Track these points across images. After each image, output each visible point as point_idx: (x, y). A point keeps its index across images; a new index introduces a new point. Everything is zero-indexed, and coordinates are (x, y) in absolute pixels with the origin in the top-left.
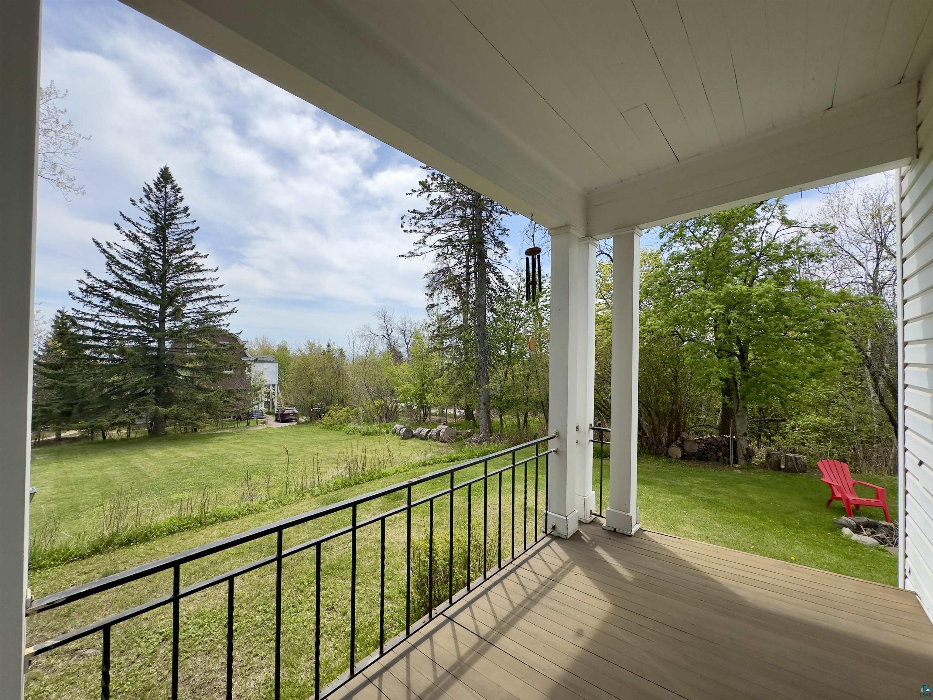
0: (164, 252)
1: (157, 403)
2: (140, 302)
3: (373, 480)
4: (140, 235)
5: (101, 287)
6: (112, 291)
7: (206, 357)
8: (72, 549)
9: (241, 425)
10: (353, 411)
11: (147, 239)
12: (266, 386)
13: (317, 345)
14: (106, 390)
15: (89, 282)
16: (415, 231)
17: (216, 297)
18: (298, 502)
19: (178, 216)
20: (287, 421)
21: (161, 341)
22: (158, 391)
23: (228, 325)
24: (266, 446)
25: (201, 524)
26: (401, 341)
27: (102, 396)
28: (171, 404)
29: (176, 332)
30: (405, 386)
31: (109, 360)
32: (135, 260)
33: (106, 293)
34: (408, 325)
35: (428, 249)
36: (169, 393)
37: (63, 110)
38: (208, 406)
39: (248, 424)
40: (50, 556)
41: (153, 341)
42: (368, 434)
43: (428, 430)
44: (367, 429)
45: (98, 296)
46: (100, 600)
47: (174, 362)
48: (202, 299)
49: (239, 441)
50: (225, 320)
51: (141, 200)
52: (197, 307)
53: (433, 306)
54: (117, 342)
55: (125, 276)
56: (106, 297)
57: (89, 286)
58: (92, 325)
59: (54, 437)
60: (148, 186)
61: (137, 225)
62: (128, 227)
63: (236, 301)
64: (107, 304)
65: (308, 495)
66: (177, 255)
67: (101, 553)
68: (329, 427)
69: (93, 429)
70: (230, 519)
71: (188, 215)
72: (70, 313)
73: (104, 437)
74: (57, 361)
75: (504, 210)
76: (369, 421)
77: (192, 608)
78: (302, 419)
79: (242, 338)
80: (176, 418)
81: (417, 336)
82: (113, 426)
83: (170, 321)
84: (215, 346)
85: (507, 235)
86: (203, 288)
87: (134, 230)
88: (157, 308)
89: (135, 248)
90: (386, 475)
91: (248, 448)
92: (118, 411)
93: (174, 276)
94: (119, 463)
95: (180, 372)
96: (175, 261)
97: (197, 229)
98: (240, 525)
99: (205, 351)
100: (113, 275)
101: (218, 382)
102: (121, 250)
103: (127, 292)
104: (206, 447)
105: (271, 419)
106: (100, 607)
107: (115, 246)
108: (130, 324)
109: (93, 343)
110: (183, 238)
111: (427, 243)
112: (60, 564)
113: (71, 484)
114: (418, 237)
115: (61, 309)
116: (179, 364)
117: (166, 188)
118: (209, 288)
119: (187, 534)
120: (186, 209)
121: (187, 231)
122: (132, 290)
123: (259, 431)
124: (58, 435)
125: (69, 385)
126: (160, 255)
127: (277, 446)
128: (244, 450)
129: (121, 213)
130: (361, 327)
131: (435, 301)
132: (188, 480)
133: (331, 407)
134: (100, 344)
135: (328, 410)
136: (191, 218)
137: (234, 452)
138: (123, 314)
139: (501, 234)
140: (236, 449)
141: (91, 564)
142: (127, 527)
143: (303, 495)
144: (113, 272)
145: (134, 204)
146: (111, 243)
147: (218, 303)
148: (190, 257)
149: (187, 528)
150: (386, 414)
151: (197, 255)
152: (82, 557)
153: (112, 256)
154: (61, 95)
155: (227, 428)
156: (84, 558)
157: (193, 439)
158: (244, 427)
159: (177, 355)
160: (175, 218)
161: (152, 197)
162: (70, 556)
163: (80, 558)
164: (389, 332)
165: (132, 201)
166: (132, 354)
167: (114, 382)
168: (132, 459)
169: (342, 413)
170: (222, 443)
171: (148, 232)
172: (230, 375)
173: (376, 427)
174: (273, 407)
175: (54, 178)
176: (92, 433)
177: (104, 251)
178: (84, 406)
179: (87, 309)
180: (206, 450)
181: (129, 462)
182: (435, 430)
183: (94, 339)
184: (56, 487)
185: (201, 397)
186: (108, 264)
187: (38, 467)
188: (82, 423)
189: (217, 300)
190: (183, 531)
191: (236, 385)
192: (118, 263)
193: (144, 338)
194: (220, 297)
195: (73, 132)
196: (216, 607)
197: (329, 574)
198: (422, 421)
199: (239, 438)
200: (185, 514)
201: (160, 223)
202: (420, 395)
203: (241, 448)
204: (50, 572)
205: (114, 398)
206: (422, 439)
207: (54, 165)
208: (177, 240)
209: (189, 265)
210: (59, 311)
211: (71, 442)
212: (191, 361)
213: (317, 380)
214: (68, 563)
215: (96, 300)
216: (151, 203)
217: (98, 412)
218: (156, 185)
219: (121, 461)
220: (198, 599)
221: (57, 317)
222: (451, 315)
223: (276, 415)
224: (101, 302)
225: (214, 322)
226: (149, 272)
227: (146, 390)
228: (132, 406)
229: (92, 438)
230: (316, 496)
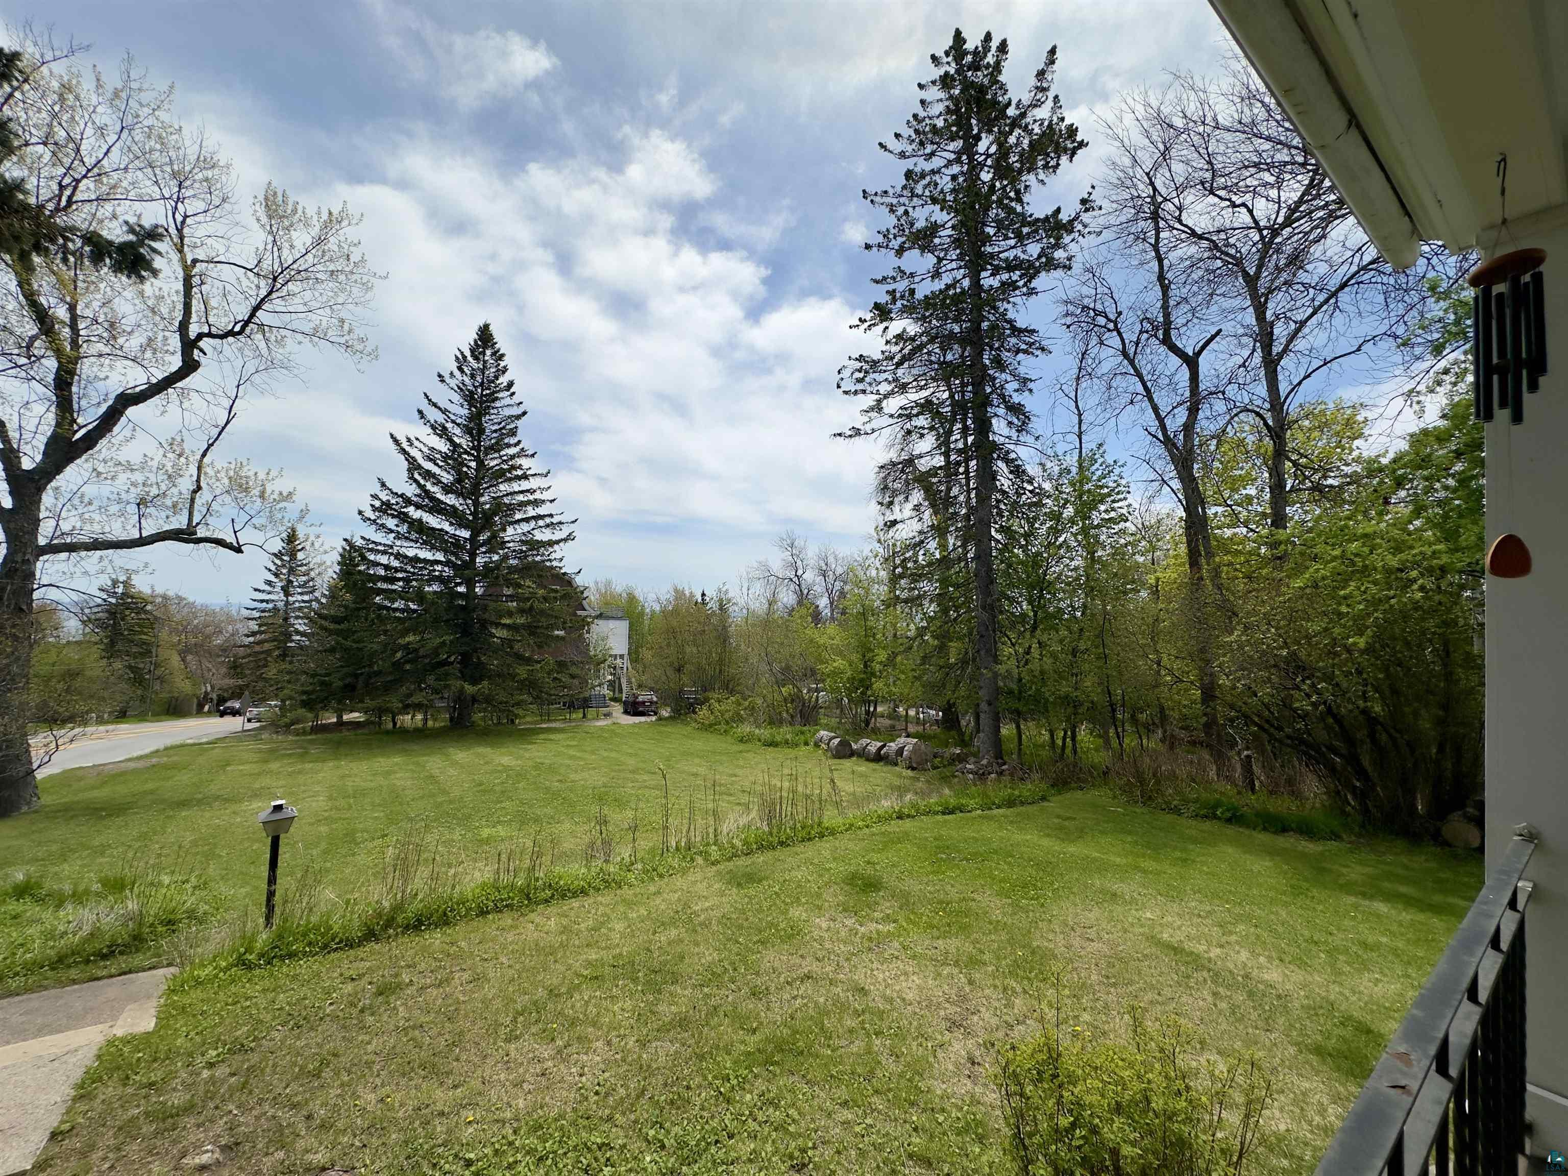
0: (478, 451)
1: (463, 678)
2: (446, 526)
3: (810, 839)
4: (449, 425)
5: (397, 503)
6: (411, 510)
7: (531, 608)
8: (336, 928)
9: (574, 716)
10: (747, 703)
11: (457, 431)
12: (611, 656)
13: (687, 593)
14: (399, 655)
15: (384, 496)
16: (864, 392)
17: (545, 516)
18: (684, 872)
19: (500, 395)
20: (642, 714)
21: (470, 584)
22: (465, 659)
23: (561, 560)
24: (613, 755)
25: (529, 899)
26: (819, 589)
27: (394, 664)
28: (481, 679)
29: (492, 570)
30: (835, 665)
31: (402, 611)
32: (441, 464)
33: (404, 513)
34: (831, 560)
35: (886, 421)
36: (480, 664)
37: (356, 241)
38: (530, 685)
39: (584, 716)
40: (305, 935)
41: (459, 584)
42: (772, 744)
43: (879, 744)
44: (771, 734)
45: (393, 516)
46: (370, 1048)
47: (486, 616)
48: (527, 520)
49: (575, 743)
50: (558, 552)
51: (452, 373)
52: (520, 531)
53: (894, 523)
54: (414, 583)
55: (429, 486)
56: (403, 517)
57: (383, 503)
58: (384, 559)
59: (335, 720)
60: (462, 353)
61: (444, 411)
62: (434, 415)
63: (573, 522)
64: (404, 529)
65: (699, 860)
66: (496, 455)
67: (377, 940)
68: (708, 728)
69: (381, 711)
70: (575, 895)
71: (513, 394)
72: (359, 542)
73: (395, 724)
74: (341, 612)
75: (1024, 347)
76: (774, 721)
77: (521, 1103)
78: (665, 713)
79: (579, 581)
80: (488, 700)
81: (849, 576)
82: (406, 709)
83: (484, 553)
84: (541, 592)
85: (1031, 391)
86: (529, 503)
87: (440, 418)
88: (465, 534)
89: (442, 446)
90: (833, 832)
91: (587, 756)
92: (413, 687)
93: (491, 486)
94: (411, 767)
95: (494, 631)
96: (492, 464)
97: (524, 413)
98: (593, 911)
99: (528, 599)
100: (414, 485)
101: (546, 648)
102: (425, 450)
103: (431, 511)
104: (526, 750)
105: (617, 709)
106: (369, 1064)
107: (416, 443)
108: (432, 558)
109: (385, 586)
110: (504, 428)
111: (886, 410)
112: (317, 953)
113: (349, 797)
114: (869, 400)
115: (349, 538)
116: (493, 619)
117: (484, 354)
118: (536, 503)
119: (507, 919)
120: (511, 384)
121: (510, 417)
122: (437, 508)
123: (601, 728)
124: (340, 717)
125: (355, 646)
126: (473, 455)
127: (631, 755)
128: (580, 758)
129: (425, 394)
130: (755, 565)
131: (897, 516)
132: (503, 805)
133: (710, 694)
134: (394, 587)
135: (707, 700)
136: (516, 399)
137: (568, 762)
138: (425, 543)
139: (1016, 391)
140: (571, 757)
141: (362, 960)
142: (416, 894)
143: (692, 860)
144: (416, 481)
145: (443, 381)
146: (413, 439)
147: (547, 526)
148: (513, 457)
149: (507, 906)
150: (801, 711)
151: (522, 453)
152: (350, 944)
153: (413, 458)
154: (354, 222)
155: (555, 720)
156: (351, 947)
157: (510, 735)
158: (580, 720)
159: (492, 605)
160: (497, 399)
161: (465, 369)
162: (333, 940)
163: (346, 945)
164: (800, 572)
165: (440, 376)
166: (433, 603)
167: (409, 643)
168: (427, 762)
169: (729, 705)
170: (549, 745)
171: (459, 421)
172: (563, 638)
173: (786, 733)
174: (621, 691)
175: (342, 340)
176: (380, 717)
177: (404, 452)
178: (370, 678)
179: (379, 537)
180: (527, 755)
181: (424, 766)
182: (893, 746)
183: (385, 579)
184: (330, 798)
185: (522, 671)
186: (409, 470)
187: (311, 765)
188: (369, 703)
189: (548, 520)
190: (501, 911)
191: (570, 654)
192: (420, 467)
193: (449, 579)
194: (551, 516)
195: (366, 270)
196: (565, 1112)
197: (776, 1063)
198: (864, 726)
199: (573, 738)
200: (505, 879)
201: (476, 407)
202: (861, 680)
203: (578, 754)
204: (303, 967)
205: (408, 667)
206: (868, 760)
207: (342, 321)
208: (495, 431)
209: (513, 468)
210: (345, 540)
211: (355, 729)
212: (510, 614)
213: (690, 650)
214: (329, 953)
215: (391, 523)
216: (465, 378)
217: (388, 688)
218: (472, 351)
219: (413, 763)
220: (531, 1079)
221: (344, 549)
222: (926, 538)
223: (625, 703)
224: (397, 526)
225: (543, 555)
226: (459, 481)
227: (449, 657)
228: (431, 679)
229: (380, 724)
230: (713, 864)
